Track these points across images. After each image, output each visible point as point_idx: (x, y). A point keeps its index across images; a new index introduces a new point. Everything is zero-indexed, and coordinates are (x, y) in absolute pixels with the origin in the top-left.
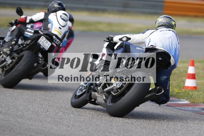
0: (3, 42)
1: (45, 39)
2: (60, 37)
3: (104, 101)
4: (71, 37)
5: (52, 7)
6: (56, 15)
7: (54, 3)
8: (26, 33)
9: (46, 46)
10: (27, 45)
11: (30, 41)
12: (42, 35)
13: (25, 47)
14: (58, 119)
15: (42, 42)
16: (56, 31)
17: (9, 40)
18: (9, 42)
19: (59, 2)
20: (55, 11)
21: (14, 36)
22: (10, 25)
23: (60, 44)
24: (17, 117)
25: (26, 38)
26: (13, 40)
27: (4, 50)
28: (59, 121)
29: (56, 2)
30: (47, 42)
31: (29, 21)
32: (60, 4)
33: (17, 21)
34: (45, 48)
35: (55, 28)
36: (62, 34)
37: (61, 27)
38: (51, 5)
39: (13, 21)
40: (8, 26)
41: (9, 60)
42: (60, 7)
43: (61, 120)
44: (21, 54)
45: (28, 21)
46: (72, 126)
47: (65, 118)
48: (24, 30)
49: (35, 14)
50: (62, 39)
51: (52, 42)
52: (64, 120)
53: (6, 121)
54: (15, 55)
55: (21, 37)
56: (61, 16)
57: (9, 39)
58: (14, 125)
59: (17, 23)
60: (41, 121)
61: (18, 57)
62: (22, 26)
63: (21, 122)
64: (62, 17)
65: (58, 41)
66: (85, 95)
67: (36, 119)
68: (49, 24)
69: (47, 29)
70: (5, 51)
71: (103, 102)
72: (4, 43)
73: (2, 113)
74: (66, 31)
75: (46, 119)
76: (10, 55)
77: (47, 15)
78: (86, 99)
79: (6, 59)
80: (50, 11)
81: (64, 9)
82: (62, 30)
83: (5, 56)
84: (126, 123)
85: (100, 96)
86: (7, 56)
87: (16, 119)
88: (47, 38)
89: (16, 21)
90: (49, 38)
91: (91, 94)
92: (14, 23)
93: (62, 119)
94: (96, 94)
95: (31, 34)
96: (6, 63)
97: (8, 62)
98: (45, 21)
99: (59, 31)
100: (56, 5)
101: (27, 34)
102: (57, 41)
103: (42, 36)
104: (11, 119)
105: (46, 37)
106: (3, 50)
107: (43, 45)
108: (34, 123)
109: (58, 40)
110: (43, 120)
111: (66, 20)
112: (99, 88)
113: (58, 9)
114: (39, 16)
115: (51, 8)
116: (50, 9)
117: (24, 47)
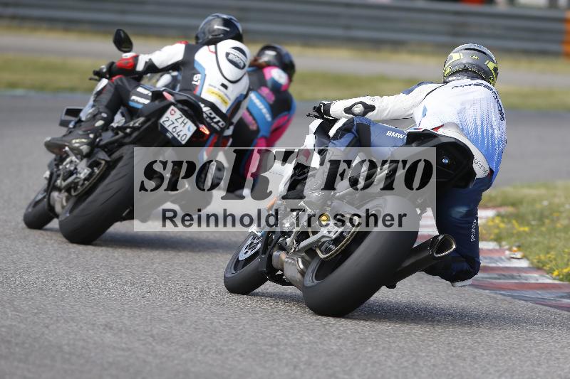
0: (76, 123)
1: (178, 113)
2: (224, 109)
3: (299, 274)
4: (286, 113)
5: (206, 30)
6: (216, 53)
7: (211, 20)
8: (134, 97)
9: (182, 134)
10: (134, 129)
11: (142, 119)
12: (172, 104)
13: (129, 135)
14: (266, 345)
15: (170, 123)
16: (213, 93)
17: (89, 116)
18: (88, 120)
19: (225, 17)
20: (214, 41)
21: (100, 107)
22: (97, 77)
23: (223, 130)
24: (151, 339)
25: (132, 113)
26: (98, 117)
27: (74, 141)
28: (268, 351)
29: (218, 17)
30: (185, 122)
31: (145, 66)
32: (227, 23)
33: (114, 66)
34: (179, 139)
35: (210, 85)
36: (230, 103)
37: (226, 83)
38: (205, 24)
39: (103, 67)
40: (91, 79)
41: (84, 170)
42: (228, 29)
43: (275, 349)
44: (116, 155)
45: (140, 67)
46: (305, 364)
47: (286, 344)
48: (130, 89)
49: (159, 49)
50: (228, 115)
51: (198, 124)
52: (282, 347)
53: (123, 350)
54: (102, 156)
55: (122, 109)
56: (228, 54)
57: (90, 114)
58: (145, 361)
59: (112, 71)
60: (219, 352)
61: (106, 162)
62: (124, 80)
63: (163, 353)
64: (231, 57)
65: (219, 121)
66: (258, 260)
67: (205, 347)
68: (195, 76)
69: (190, 88)
70: (77, 145)
71: (299, 276)
72: (78, 125)
73: (111, 328)
74: (241, 95)
75: (232, 344)
76: (88, 156)
77: (191, 51)
78: (260, 270)
79: (78, 167)
80: (200, 41)
81: (238, 37)
82: (228, 92)
83: (77, 158)
84: (458, 356)
85: (290, 261)
86: (82, 159)
87: (151, 344)
88: (185, 113)
89: (111, 66)
90: (190, 112)
91: (270, 256)
92: (105, 73)
93: (278, 345)
94: (283, 255)
95: (147, 102)
96: (77, 178)
97: (80, 174)
98: (185, 67)
99: (222, 94)
100: (218, 25)
101: (137, 102)
102: (215, 120)
103: (172, 107)
104: (137, 344)
105: (181, 110)
106: (70, 142)
107: (174, 130)
108: (200, 357)
109: (218, 119)
110: (225, 348)
111: (242, 65)
112: (288, 240)
113: (222, 36)
114: (172, 52)
115: (204, 33)
116: (201, 36)
117: (127, 135)
